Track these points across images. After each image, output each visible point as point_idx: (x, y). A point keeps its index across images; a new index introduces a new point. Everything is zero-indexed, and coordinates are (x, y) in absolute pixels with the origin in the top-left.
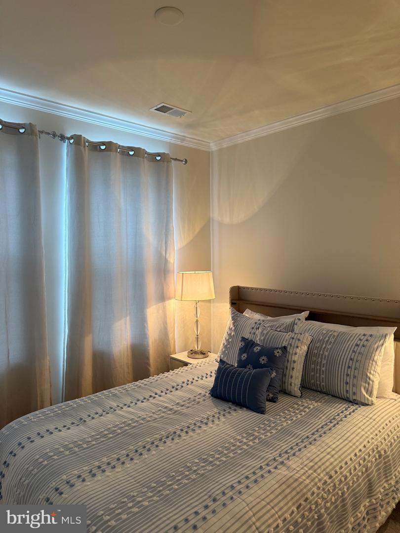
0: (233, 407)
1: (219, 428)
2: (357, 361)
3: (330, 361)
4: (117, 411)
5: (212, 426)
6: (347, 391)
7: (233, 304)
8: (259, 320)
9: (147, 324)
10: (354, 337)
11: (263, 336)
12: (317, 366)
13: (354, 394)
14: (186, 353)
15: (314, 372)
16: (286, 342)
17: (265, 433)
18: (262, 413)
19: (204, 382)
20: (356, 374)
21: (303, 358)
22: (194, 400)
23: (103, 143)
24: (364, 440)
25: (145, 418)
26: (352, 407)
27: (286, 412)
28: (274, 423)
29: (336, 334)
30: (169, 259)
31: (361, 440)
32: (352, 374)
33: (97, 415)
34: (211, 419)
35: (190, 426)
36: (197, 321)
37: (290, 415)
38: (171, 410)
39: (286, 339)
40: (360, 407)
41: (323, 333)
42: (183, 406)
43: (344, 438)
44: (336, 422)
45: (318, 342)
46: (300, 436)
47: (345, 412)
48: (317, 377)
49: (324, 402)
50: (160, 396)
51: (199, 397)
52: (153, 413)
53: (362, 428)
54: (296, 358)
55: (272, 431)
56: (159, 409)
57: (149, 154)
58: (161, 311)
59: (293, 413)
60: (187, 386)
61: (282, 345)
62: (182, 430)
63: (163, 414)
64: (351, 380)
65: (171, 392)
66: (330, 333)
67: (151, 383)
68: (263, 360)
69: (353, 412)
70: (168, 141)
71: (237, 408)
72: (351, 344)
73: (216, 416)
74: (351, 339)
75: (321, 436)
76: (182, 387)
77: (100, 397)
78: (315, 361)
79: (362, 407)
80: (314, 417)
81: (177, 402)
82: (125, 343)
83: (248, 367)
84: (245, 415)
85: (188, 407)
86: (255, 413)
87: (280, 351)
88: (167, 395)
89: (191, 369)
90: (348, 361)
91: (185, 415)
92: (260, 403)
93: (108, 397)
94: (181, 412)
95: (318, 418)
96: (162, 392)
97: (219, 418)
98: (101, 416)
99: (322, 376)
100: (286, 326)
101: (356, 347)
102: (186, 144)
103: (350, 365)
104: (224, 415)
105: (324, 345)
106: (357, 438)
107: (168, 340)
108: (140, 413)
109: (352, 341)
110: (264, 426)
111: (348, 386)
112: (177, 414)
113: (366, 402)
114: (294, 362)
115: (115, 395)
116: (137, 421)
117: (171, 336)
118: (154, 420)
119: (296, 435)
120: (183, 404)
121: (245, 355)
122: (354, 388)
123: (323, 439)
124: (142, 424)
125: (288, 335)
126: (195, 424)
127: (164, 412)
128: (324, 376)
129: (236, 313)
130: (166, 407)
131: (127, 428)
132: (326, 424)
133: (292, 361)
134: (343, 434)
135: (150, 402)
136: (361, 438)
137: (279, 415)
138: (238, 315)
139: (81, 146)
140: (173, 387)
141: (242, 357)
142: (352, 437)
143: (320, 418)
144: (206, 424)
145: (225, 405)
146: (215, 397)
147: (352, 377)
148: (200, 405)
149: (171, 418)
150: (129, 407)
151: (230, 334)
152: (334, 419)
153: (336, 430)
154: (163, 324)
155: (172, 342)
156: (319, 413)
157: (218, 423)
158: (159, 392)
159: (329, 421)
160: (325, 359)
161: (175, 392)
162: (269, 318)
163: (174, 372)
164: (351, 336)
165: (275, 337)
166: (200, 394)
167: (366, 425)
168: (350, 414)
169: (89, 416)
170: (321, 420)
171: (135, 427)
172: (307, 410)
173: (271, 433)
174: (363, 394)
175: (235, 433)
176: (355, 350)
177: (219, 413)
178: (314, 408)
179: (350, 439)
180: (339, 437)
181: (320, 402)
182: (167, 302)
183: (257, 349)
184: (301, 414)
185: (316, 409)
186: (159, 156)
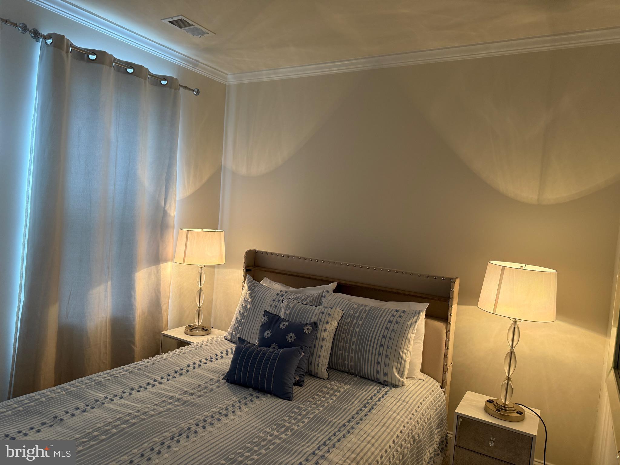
0: (255, 394)
1: (243, 419)
2: (390, 339)
3: (361, 338)
4: (106, 405)
5: (233, 417)
6: (378, 372)
7: (248, 270)
8: (281, 291)
9: (135, 292)
10: (387, 312)
11: (289, 309)
12: (346, 343)
13: (386, 374)
14: (182, 329)
15: (342, 351)
16: (315, 317)
17: (296, 423)
18: (288, 400)
19: (215, 365)
20: (388, 353)
21: (333, 335)
22: (206, 388)
23: (94, 52)
24: (400, 425)
25: (146, 412)
26: (383, 389)
27: (316, 397)
28: (304, 411)
29: (367, 309)
30: (168, 212)
31: (398, 425)
32: (384, 352)
33: (79, 411)
34: (231, 409)
35: (206, 419)
36: (200, 290)
37: (320, 400)
38: (178, 400)
39: (315, 313)
40: (391, 389)
41: (353, 307)
42: (192, 395)
43: (382, 424)
44: (370, 407)
45: (348, 318)
46: (335, 425)
47: (377, 394)
48: (345, 356)
49: (354, 384)
50: (161, 383)
51: (212, 383)
52: (156, 405)
53: (398, 411)
54: (325, 335)
55: (304, 420)
56: (163, 399)
57: (153, 76)
58: (153, 277)
59: (324, 397)
60: (194, 370)
61: (310, 320)
62: (197, 425)
63: (170, 406)
64: (383, 360)
65: (174, 377)
66: (362, 308)
67: (146, 367)
68: (291, 337)
69: (386, 394)
70: (177, 63)
71: (260, 395)
72: (384, 320)
73: (236, 406)
74: (384, 314)
75: (358, 423)
76: (188, 371)
77: (79, 386)
78: (344, 338)
79: (393, 389)
80: (347, 401)
81: (185, 390)
82: (104, 316)
83: (272, 346)
84: (270, 403)
85: (199, 396)
86: (281, 400)
87: (310, 328)
88: (170, 382)
89: (196, 349)
90: (380, 339)
91: (198, 406)
92: (287, 388)
93: (89, 386)
94: (192, 403)
95: (351, 403)
96: (162, 378)
97: (240, 408)
98: (84, 411)
99: (350, 355)
100: (313, 298)
101: (389, 324)
102: (198, 71)
103: (383, 343)
104: (246, 404)
105: (355, 321)
106: (394, 423)
107: (160, 312)
108: (140, 406)
109: (385, 316)
110: (295, 415)
111: (379, 366)
112: (187, 406)
113: (397, 384)
114: (323, 339)
115: (99, 383)
116: (136, 417)
117: (164, 307)
118: (159, 413)
119: (331, 424)
120: (192, 392)
121: (269, 332)
122: (386, 369)
123: (360, 426)
124: (144, 419)
125: (317, 310)
126: (212, 417)
127: (170, 404)
128: (353, 355)
129: (253, 282)
130: (172, 397)
131: (124, 426)
132: (361, 410)
133: (321, 339)
134: (379, 420)
135: (149, 391)
136: (397, 423)
137: (309, 401)
138: (256, 285)
139: (63, 50)
140: (176, 372)
141: (266, 334)
142: (389, 422)
143: (353, 403)
144: (226, 415)
145: (246, 392)
146: (231, 383)
147: (384, 356)
148: (214, 393)
149: (181, 411)
150: (121, 398)
151: (246, 307)
152: (368, 403)
153: (372, 416)
154: (155, 292)
155: (164, 315)
156: (350, 397)
157: (240, 413)
158: (158, 378)
159: (362, 406)
160: (355, 336)
161: (179, 378)
162: (291, 289)
163: (174, 354)
164: (384, 311)
165: (302, 312)
166: (212, 379)
167: (400, 409)
168: (383, 397)
169: (67, 412)
170: (354, 405)
171: (134, 424)
172: (338, 394)
173: (303, 422)
174: (394, 374)
175: (263, 425)
176: (388, 326)
177: (240, 402)
178: (344, 391)
179: (387, 425)
180: (377, 423)
181: (350, 384)
182: (163, 266)
183: (283, 325)
184: (332, 399)
185: (347, 393)
186: (165, 80)
